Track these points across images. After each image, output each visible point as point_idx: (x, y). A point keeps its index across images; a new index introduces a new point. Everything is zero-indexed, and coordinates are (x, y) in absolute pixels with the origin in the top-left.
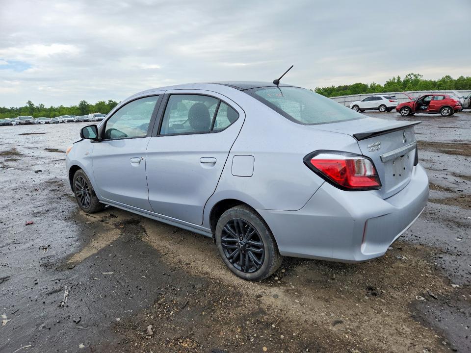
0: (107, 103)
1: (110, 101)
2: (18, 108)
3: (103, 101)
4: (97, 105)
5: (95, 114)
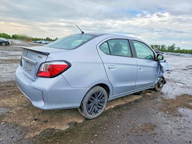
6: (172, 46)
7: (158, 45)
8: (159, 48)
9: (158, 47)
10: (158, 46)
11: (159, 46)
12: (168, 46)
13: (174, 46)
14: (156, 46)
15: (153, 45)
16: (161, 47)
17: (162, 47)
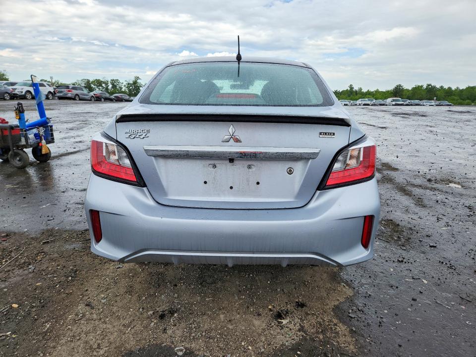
0: (425, 87)
1: (429, 85)
2: (341, 91)
3: (420, 85)
4: (413, 89)
5: (394, 98)
6: (135, 83)
7: (102, 80)
8: (107, 89)
9: (103, 85)
10: (104, 83)
11: (106, 83)
12: (125, 83)
13: (138, 81)
14: (99, 83)
15: (88, 81)
16: (110, 86)
17: (114, 86)
